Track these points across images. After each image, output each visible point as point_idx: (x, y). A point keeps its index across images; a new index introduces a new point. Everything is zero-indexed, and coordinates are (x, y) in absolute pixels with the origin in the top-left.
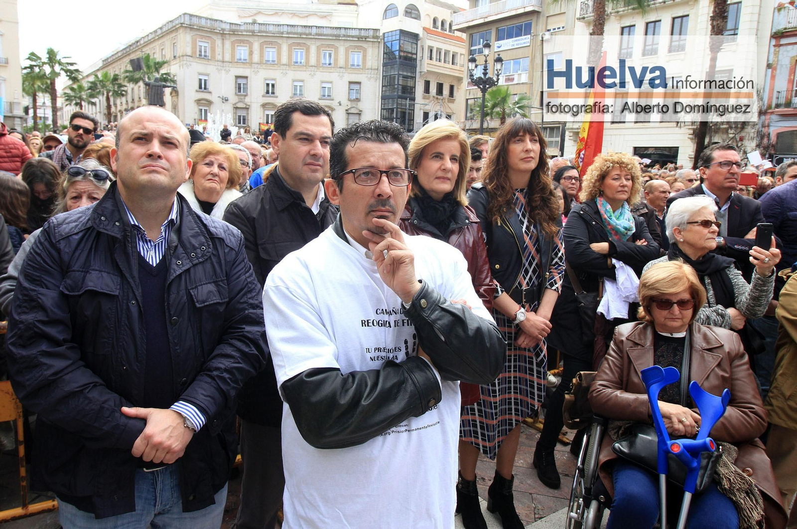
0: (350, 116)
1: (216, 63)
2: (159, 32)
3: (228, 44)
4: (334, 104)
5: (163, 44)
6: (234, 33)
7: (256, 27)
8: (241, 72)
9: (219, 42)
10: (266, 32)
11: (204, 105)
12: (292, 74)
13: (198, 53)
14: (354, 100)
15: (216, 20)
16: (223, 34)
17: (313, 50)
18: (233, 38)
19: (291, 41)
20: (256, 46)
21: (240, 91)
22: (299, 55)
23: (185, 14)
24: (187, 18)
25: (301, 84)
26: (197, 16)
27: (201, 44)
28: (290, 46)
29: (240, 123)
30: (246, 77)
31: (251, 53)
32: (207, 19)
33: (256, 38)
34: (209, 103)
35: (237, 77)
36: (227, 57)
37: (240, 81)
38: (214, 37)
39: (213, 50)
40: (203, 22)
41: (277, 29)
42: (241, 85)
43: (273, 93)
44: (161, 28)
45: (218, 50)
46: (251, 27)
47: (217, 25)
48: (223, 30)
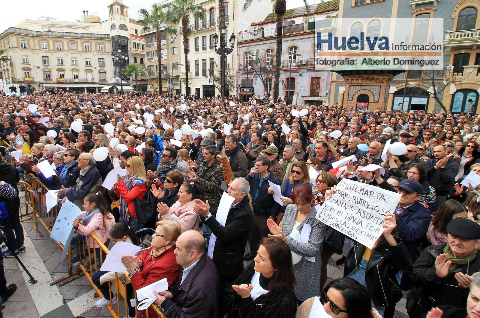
0: (101, 74)
1: (31, 50)
2: (2, 35)
3: (36, 41)
4: (92, 68)
5: (4, 41)
6: (38, 36)
7: (50, 33)
8: (45, 54)
9: (31, 40)
10: (55, 36)
11: (27, 70)
12: (70, 55)
13: (21, 46)
14: (102, 67)
15: (29, 30)
16: (33, 37)
17: (79, 43)
18: (39, 39)
19: (68, 40)
20: (51, 42)
21: (45, 63)
22: (73, 47)
23: (11, 27)
24: (13, 29)
25: (76, 59)
26: (18, 28)
27: (22, 41)
28: (68, 42)
29: (47, 78)
30: (48, 57)
31: (49, 45)
32: (24, 30)
33: (50, 39)
34: (30, 69)
35: (43, 57)
36: (37, 47)
37: (44, 59)
38: (29, 38)
39: (29, 44)
40: (22, 31)
41: (60, 34)
42: (45, 61)
43: (62, 64)
44: (2, 33)
45: (32, 44)
46: (47, 33)
47: (29, 32)
48: (33, 35)
